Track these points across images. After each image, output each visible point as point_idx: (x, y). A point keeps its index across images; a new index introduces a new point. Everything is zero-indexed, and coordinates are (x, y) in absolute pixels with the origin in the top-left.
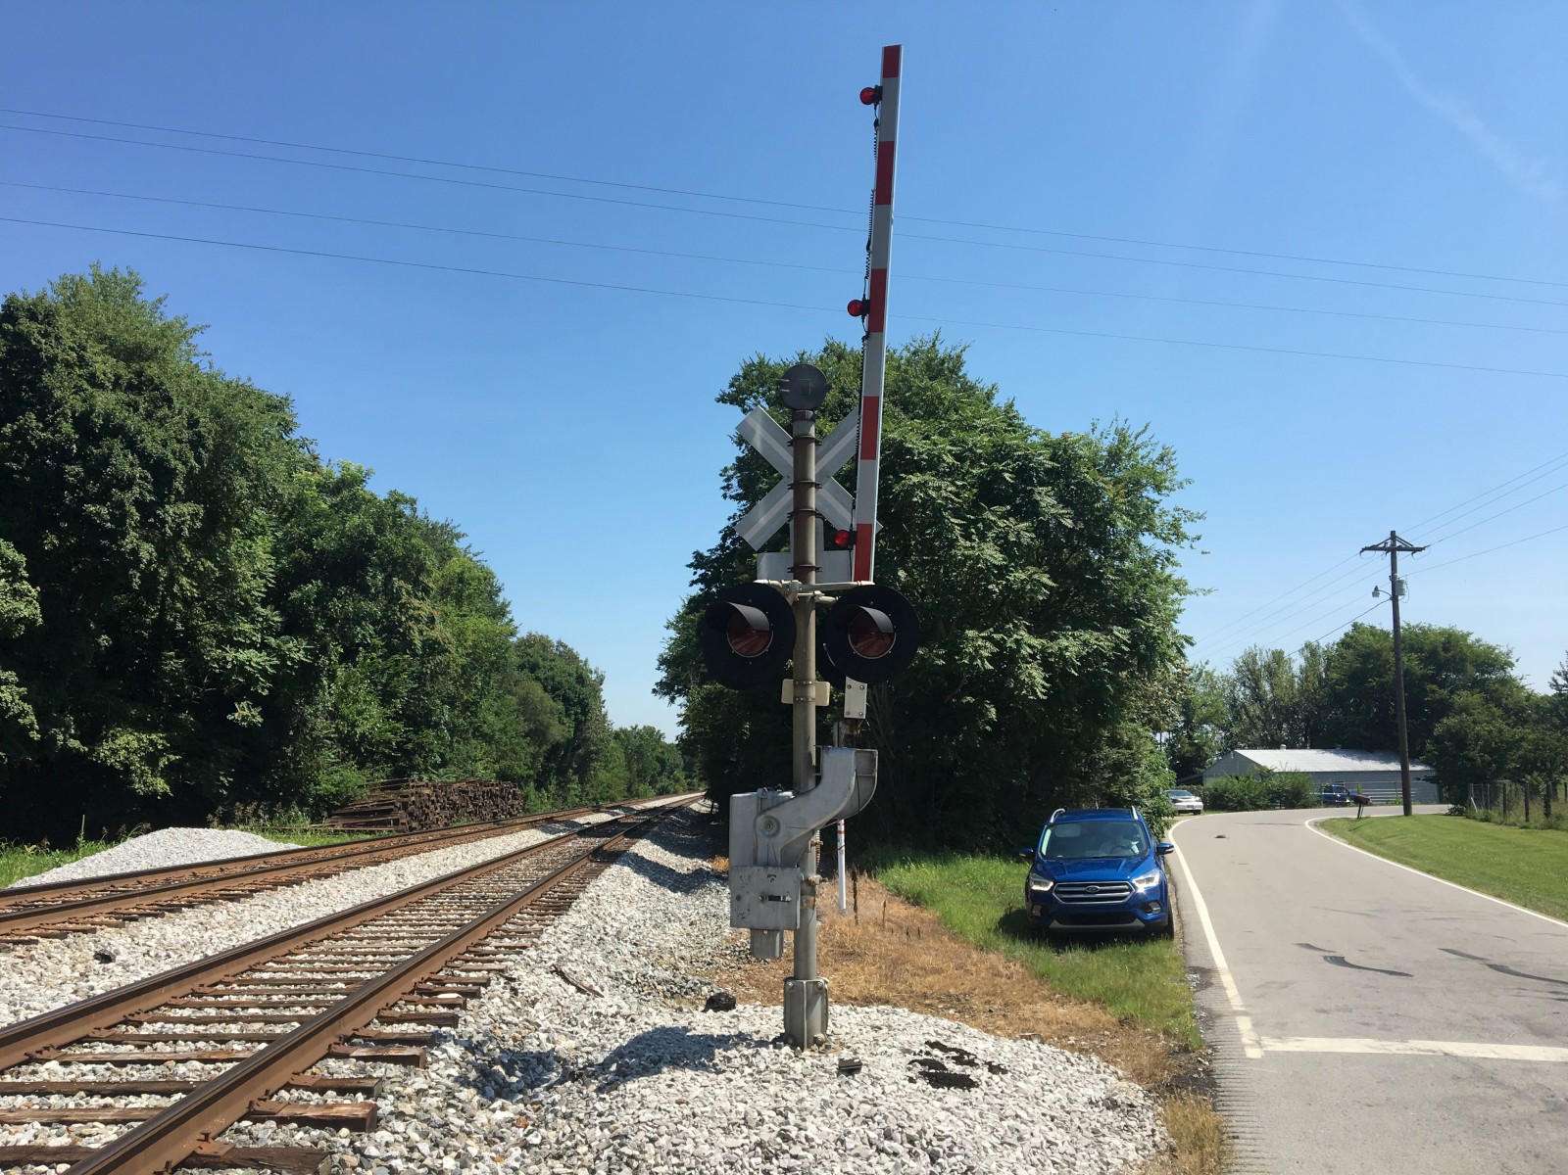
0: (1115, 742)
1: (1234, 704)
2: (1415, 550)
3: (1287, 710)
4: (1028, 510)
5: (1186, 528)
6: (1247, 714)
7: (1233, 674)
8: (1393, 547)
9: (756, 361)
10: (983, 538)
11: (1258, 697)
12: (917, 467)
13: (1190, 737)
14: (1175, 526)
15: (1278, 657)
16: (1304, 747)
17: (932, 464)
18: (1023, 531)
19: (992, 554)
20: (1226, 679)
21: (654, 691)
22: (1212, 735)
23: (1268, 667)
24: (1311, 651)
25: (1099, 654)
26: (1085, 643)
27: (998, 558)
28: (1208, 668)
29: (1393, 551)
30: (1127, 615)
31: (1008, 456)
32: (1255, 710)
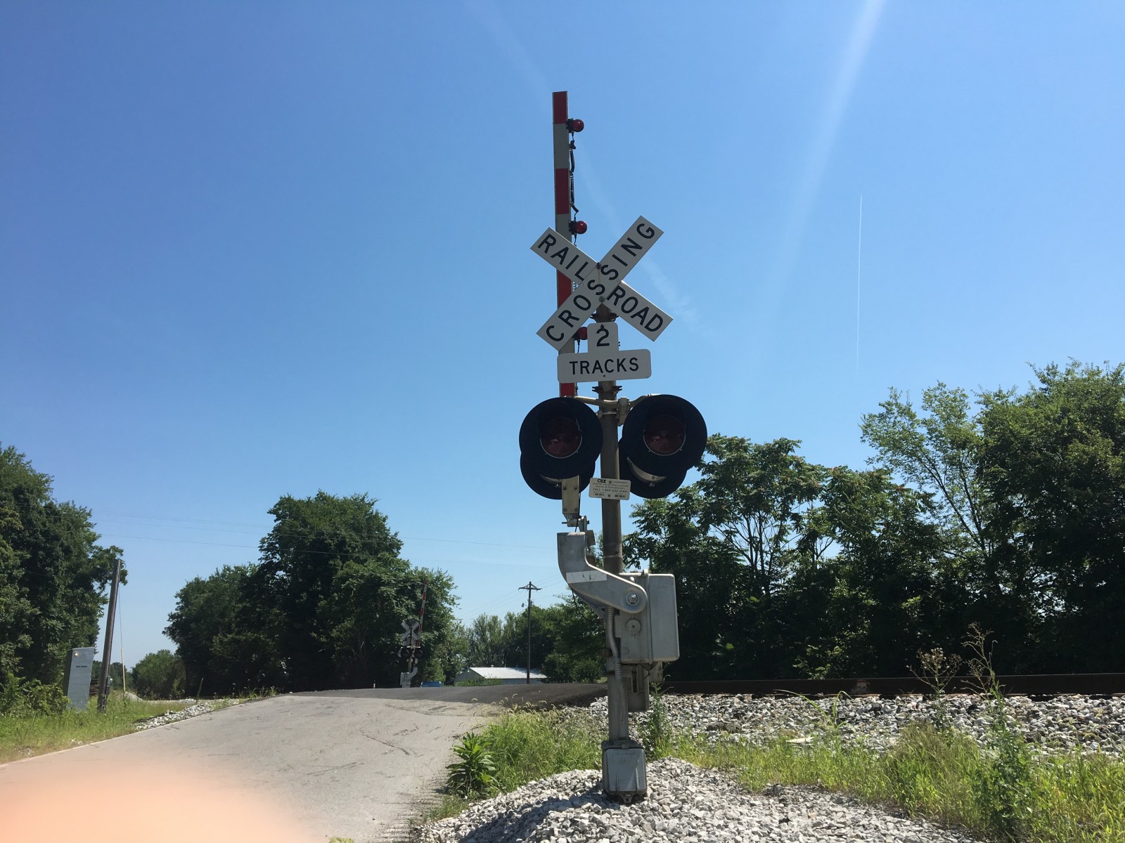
0: (429, 665)
1: (473, 644)
2: (538, 589)
3: (496, 647)
4: (413, 597)
5: (456, 601)
6: (477, 649)
7: (473, 628)
8: (530, 588)
9: (287, 497)
10: (401, 606)
11: (484, 639)
12: (384, 584)
13: (449, 661)
14: (453, 600)
15: (495, 619)
16: (503, 666)
17: (388, 584)
18: (412, 604)
19: (404, 611)
20: (470, 630)
21: (164, 632)
22: (461, 659)
23: (490, 625)
24: (510, 617)
25: (430, 640)
26: (426, 637)
27: (406, 613)
28: (461, 625)
29: (530, 589)
30: (438, 628)
31: (409, 581)
32: (482, 647)
